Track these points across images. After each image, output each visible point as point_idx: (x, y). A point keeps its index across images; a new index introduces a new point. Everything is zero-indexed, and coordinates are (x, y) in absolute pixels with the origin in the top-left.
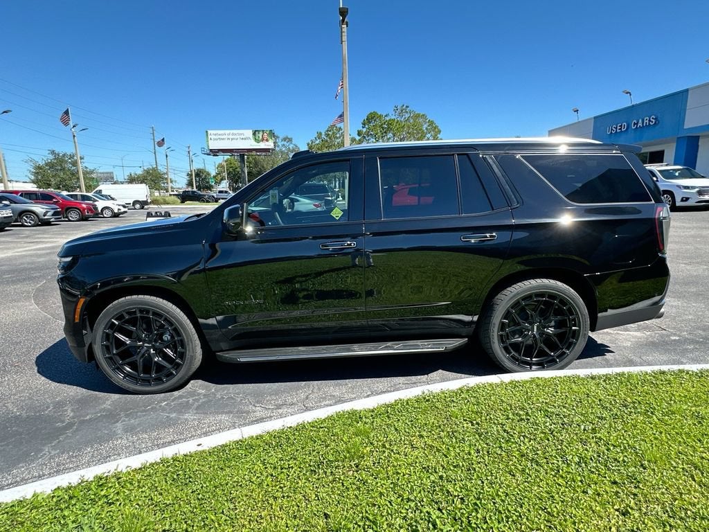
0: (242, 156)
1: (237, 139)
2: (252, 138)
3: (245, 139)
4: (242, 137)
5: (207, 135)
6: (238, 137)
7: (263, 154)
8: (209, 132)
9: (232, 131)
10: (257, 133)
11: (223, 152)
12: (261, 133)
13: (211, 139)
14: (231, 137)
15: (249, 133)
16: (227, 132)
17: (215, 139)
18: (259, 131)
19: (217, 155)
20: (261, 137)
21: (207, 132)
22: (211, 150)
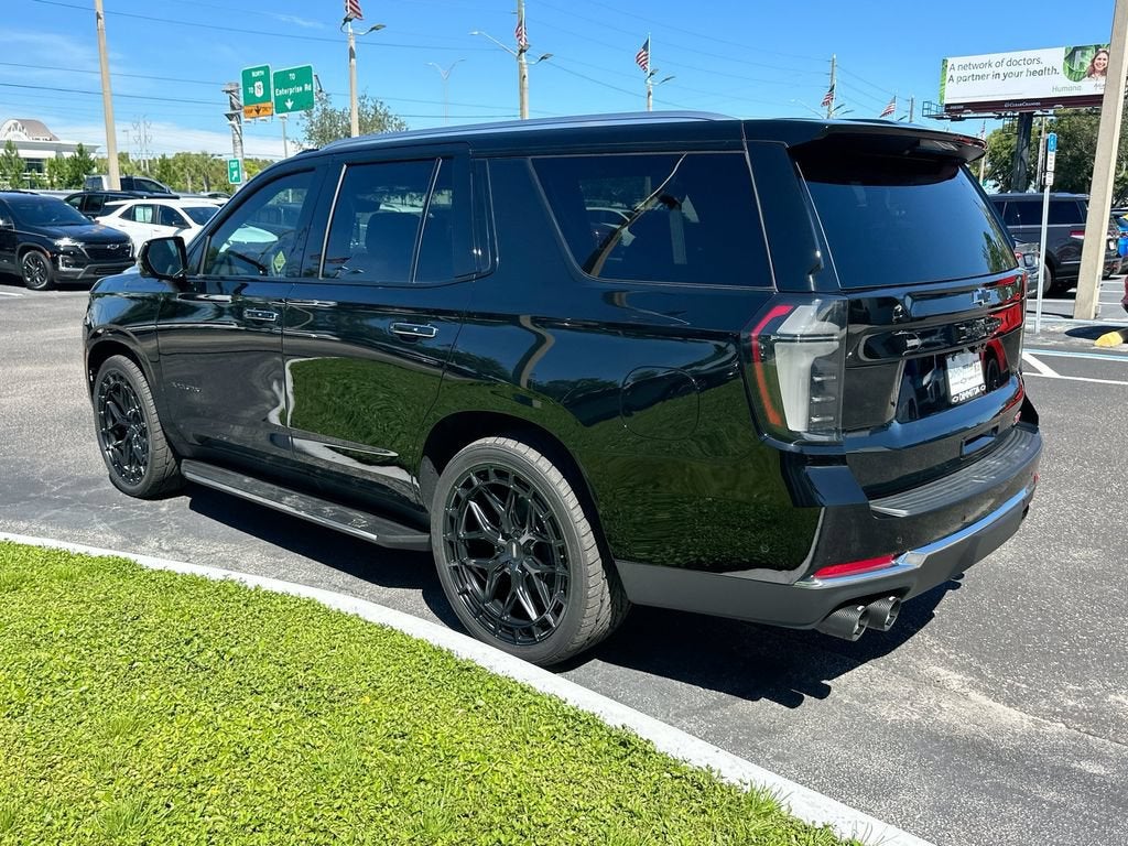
0: (1026, 121)
1: (1019, 75)
2: (1060, 69)
3: (1041, 73)
4: (1034, 67)
5: (944, 70)
6: (1024, 68)
7: (1083, 109)
8: (950, 61)
9: (1008, 56)
10: (1079, 53)
11: (975, 111)
12: (1090, 54)
13: (951, 79)
14: (1002, 70)
15: (1055, 57)
16: (995, 57)
17: (960, 79)
18: (1083, 49)
19: (961, 119)
20: (1088, 64)
21: (945, 61)
22: (947, 105)
